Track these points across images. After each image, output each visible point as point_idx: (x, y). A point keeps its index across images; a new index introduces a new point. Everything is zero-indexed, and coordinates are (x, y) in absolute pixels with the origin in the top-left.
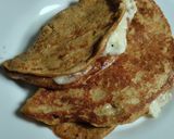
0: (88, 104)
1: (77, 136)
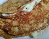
0: (11, 25)
1: (2, 34)
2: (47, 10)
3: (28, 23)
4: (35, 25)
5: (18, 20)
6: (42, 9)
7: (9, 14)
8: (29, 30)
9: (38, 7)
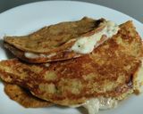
1: (17, 96)
2: (129, 57)
3: (80, 78)
4: (95, 84)
5: (58, 69)
6: (116, 52)
7: (39, 54)
8: (79, 93)
9: (107, 47)
